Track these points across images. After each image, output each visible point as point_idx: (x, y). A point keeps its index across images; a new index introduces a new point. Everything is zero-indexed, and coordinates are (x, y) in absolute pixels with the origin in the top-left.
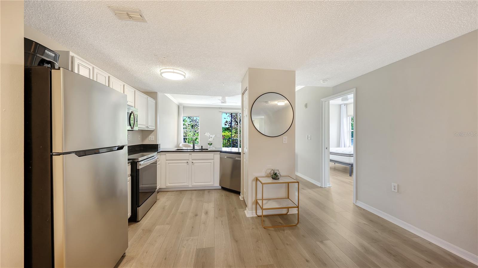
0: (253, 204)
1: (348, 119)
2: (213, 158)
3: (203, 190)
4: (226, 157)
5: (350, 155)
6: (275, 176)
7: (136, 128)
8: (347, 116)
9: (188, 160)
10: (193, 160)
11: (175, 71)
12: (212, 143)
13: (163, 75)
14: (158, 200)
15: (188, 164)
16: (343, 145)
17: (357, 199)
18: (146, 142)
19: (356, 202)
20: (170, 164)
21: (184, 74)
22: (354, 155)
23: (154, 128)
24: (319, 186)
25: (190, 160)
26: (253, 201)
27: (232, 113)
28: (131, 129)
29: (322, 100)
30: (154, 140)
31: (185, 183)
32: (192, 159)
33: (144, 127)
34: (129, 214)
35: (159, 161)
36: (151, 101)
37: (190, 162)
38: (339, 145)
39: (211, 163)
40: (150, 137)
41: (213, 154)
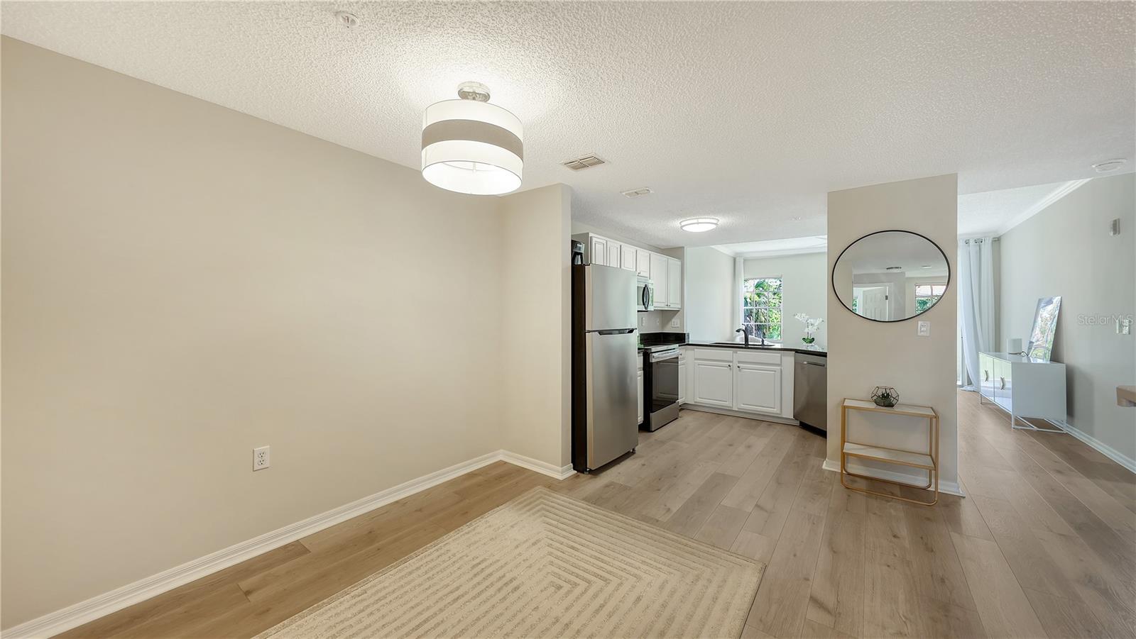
4: (805, 363)
6: (885, 401)
7: (651, 308)
9: (731, 362)
10: (739, 362)
12: (813, 339)
13: (685, 228)
15: (731, 369)
18: (668, 329)
20: (700, 366)
25: (735, 361)
28: (644, 310)
30: (679, 326)
31: (727, 401)
32: (740, 360)
33: (663, 305)
34: (640, 419)
35: (683, 359)
36: (675, 263)
37: (735, 364)
39: (775, 371)
40: (673, 320)
41: (779, 355)
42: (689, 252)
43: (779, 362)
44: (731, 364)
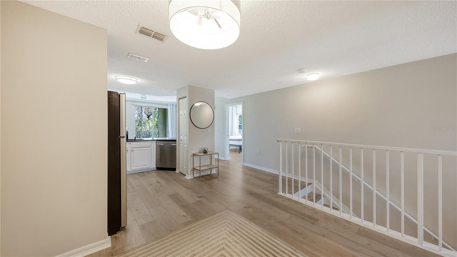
0: (191, 171)
1: (237, 116)
2: (150, 146)
5: (239, 140)
6: (205, 152)
8: (237, 114)
9: (128, 148)
11: (132, 79)
13: (117, 80)
16: (234, 135)
17: (244, 162)
19: (243, 164)
21: (136, 80)
22: (242, 140)
24: (224, 159)
26: (191, 168)
27: (142, 107)
29: (225, 105)
32: (132, 147)
37: (130, 149)
38: (232, 135)
39: (149, 149)
41: (150, 143)
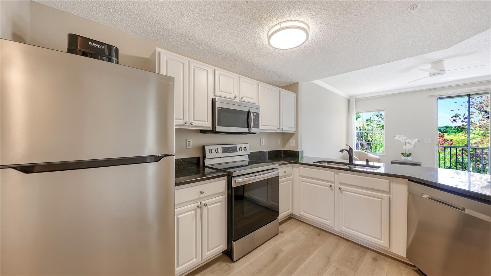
3: (363, 249)
4: (426, 196)
7: (255, 130)
9: (333, 182)
10: (341, 183)
12: (411, 154)
14: (282, 232)
15: (332, 190)
18: (287, 148)
20: (304, 183)
23: (294, 130)
25: (335, 183)
28: (248, 132)
30: (295, 146)
31: (328, 221)
37: (337, 185)
39: (382, 199)
41: (388, 181)
42: (302, 87)
43: (386, 189)
44: (332, 184)
